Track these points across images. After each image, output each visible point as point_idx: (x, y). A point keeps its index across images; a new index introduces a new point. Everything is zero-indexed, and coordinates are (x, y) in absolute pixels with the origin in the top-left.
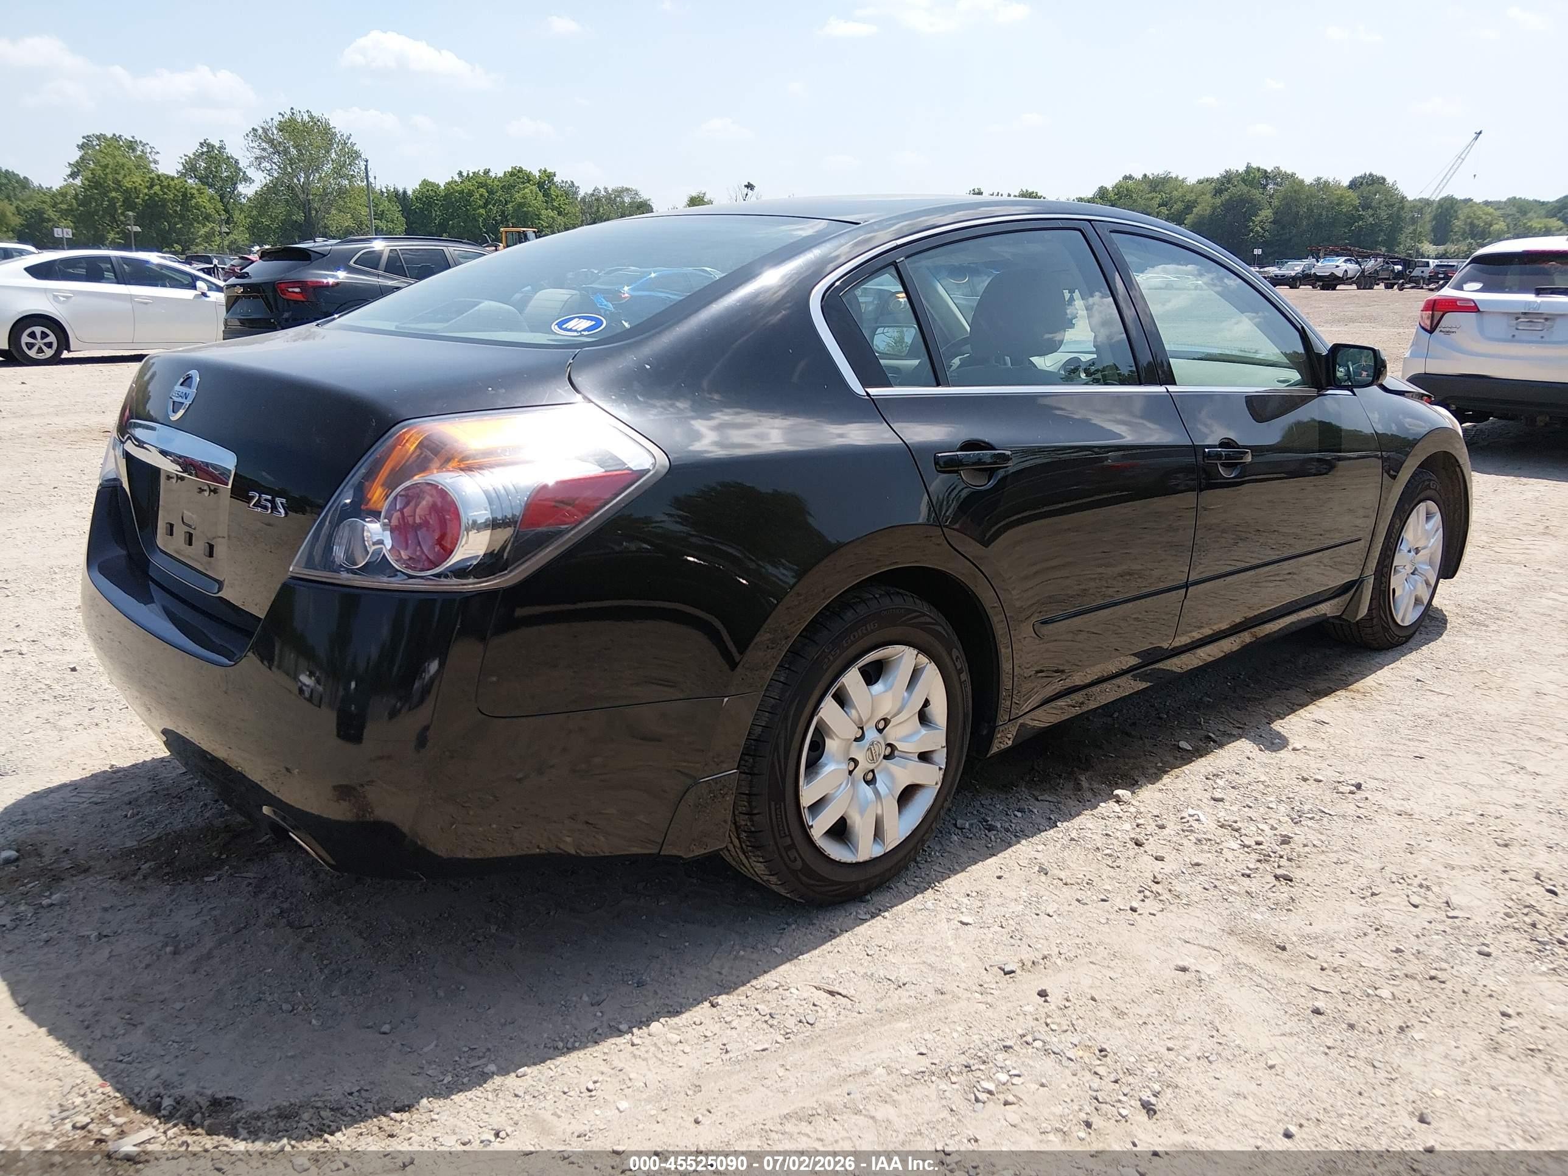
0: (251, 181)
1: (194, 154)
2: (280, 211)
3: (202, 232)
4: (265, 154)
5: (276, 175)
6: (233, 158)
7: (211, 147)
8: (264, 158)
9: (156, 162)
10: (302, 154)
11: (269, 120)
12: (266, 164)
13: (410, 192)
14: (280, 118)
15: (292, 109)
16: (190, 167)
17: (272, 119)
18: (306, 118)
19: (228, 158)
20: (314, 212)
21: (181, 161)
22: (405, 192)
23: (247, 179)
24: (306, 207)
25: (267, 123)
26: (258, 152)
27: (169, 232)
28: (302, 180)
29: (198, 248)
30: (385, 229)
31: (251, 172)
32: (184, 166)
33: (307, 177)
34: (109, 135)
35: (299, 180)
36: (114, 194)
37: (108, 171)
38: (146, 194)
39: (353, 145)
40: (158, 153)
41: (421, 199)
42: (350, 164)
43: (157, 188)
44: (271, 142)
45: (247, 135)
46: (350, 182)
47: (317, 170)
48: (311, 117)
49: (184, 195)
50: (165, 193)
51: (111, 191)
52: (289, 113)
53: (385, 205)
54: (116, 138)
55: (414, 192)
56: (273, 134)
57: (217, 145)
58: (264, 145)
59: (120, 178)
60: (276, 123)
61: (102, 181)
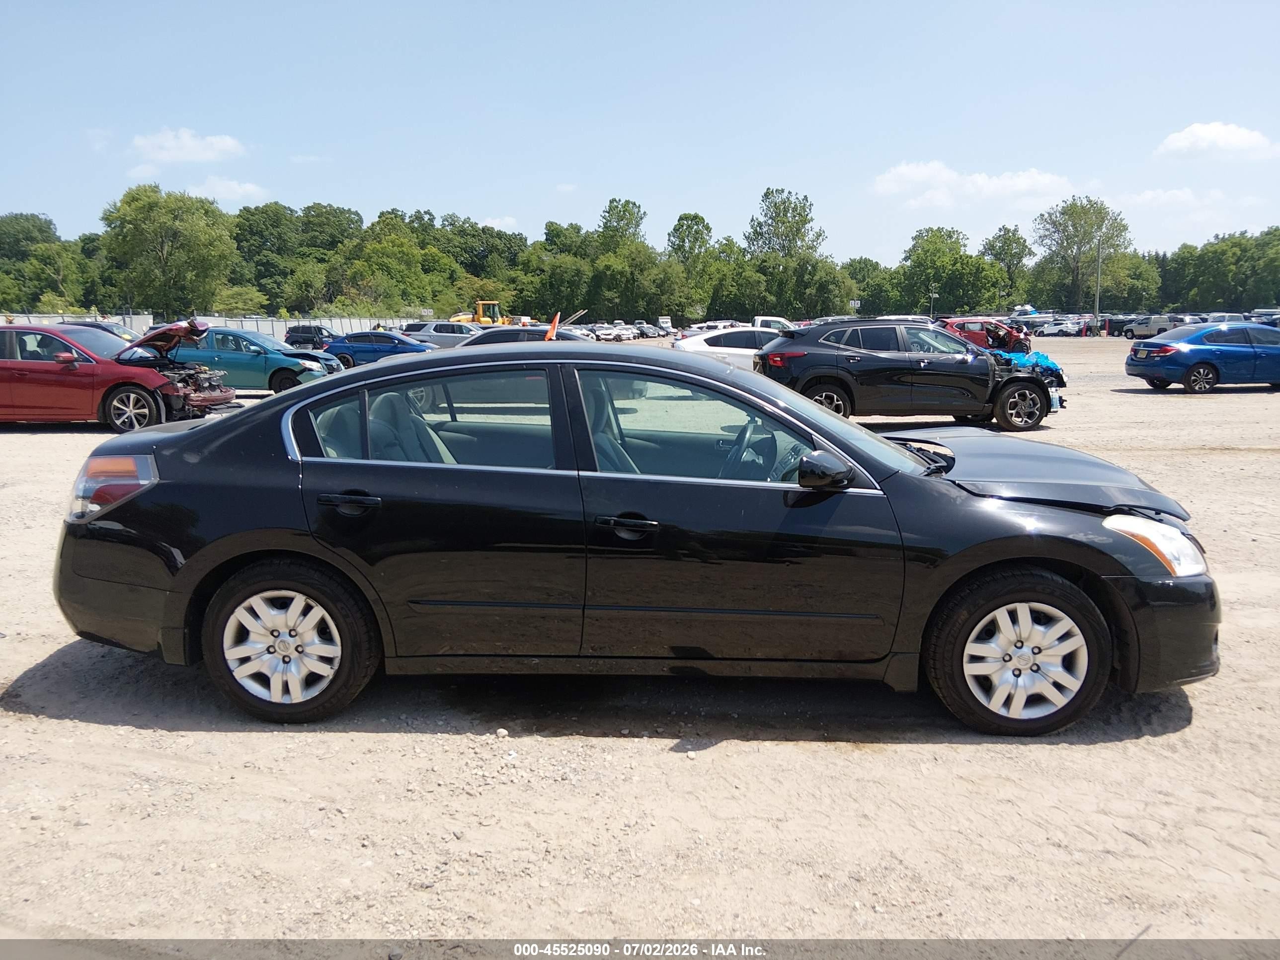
0: (1035, 255)
1: (993, 237)
2: (1054, 277)
3: (986, 296)
4: (1047, 233)
5: (1054, 249)
6: (1022, 238)
7: (1007, 231)
8: (1046, 236)
9: (965, 246)
10: (1077, 231)
11: (1054, 206)
12: (1048, 241)
13: (1169, 255)
14: (1064, 204)
15: (1074, 196)
16: (989, 247)
17: (1057, 206)
18: (1085, 202)
19: (1018, 238)
20: (1080, 276)
21: (982, 243)
22: (1165, 255)
23: (1031, 253)
24: (1074, 271)
25: (1053, 209)
26: (1042, 232)
27: (962, 297)
28: (1075, 251)
29: (981, 308)
30: (1140, 286)
31: (1035, 248)
32: (985, 247)
33: (1079, 249)
34: (935, 228)
35: (1072, 252)
36: (929, 271)
37: (928, 254)
38: (950, 270)
39: (1122, 220)
40: (968, 239)
41: (1176, 261)
42: (1117, 236)
43: (959, 265)
44: (1054, 223)
45: (1036, 220)
46: (1115, 250)
47: (1088, 243)
48: (1090, 201)
49: (978, 269)
50: (964, 269)
51: (928, 269)
52: (1071, 200)
53: (1144, 266)
54: (940, 230)
55: (1173, 254)
56: (1056, 217)
57: (1012, 228)
58: (1048, 226)
59: (935, 259)
60: (1060, 209)
61: (923, 262)
